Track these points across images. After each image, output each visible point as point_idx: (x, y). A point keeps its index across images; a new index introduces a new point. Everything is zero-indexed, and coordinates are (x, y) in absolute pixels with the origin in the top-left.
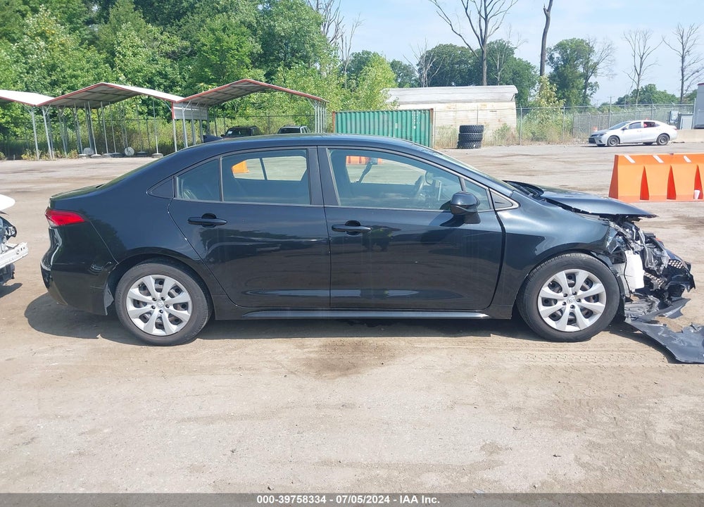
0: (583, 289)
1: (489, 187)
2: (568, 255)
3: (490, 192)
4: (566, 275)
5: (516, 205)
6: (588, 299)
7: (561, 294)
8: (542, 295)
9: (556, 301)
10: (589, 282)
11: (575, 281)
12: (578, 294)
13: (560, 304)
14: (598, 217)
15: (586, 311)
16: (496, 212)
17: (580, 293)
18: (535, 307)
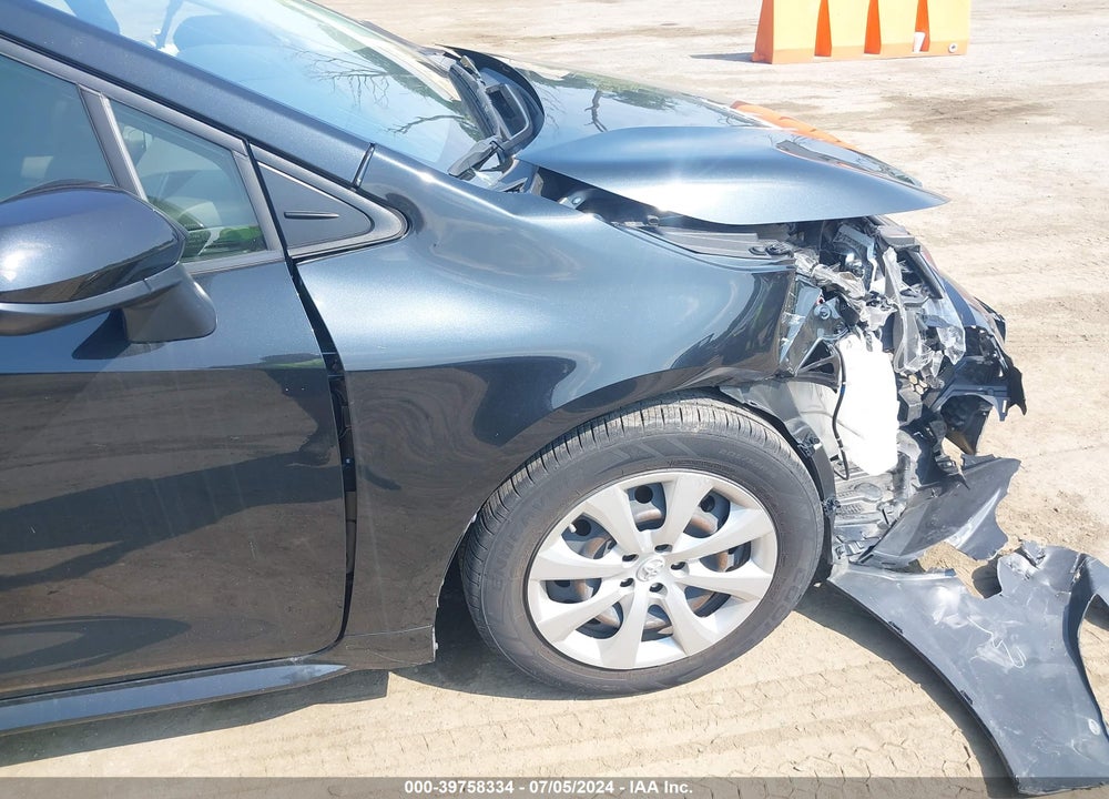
0: (695, 530)
1: (248, 139)
2: (632, 420)
3: (254, 162)
4: (629, 491)
5: (393, 223)
6: (712, 562)
7: (612, 558)
8: (540, 572)
9: (596, 584)
10: (716, 504)
11: (663, 506)
12: (675, 551)
13: (610, 590)
14: (751, 240)
15: (704, 599)
16: (293, 265)
17: (685, 544)
18: (519, 614)
